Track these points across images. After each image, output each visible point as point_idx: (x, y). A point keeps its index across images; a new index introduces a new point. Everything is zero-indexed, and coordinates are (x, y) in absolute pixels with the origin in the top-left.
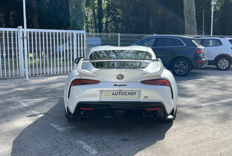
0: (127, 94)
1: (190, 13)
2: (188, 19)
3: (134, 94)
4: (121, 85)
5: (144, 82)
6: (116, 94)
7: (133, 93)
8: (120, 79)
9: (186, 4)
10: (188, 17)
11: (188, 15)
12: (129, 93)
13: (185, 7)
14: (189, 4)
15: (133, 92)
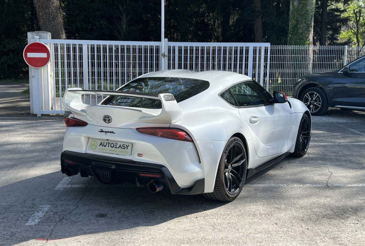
0: (118, 146)
3: (126, 148)
4: (108, 132)
5: (141, 130)
6: (105, 145)
7: (125, 146)
8: (107, 122)
12: (120, 145)
15: (125, 144)
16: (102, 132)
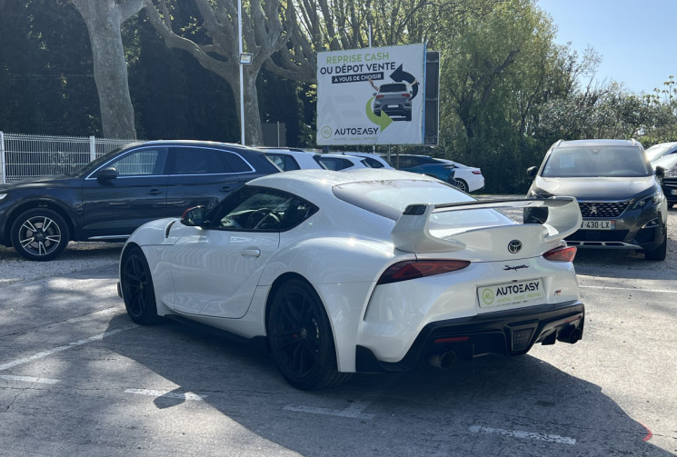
0: (524, 288)
1: (113, 77)
2: (108, 96)
3: (536, 287)
4: (519, 267)
6: (505, 291)
7: (534, 285)
8: (515, 251)
9: (99, 53)
10: (110, 88)
11: (110, 84)
12: (527, 286)
13: (99, 59)
14: (108, 53)
15: (534, 282)
16: (509, 269)
